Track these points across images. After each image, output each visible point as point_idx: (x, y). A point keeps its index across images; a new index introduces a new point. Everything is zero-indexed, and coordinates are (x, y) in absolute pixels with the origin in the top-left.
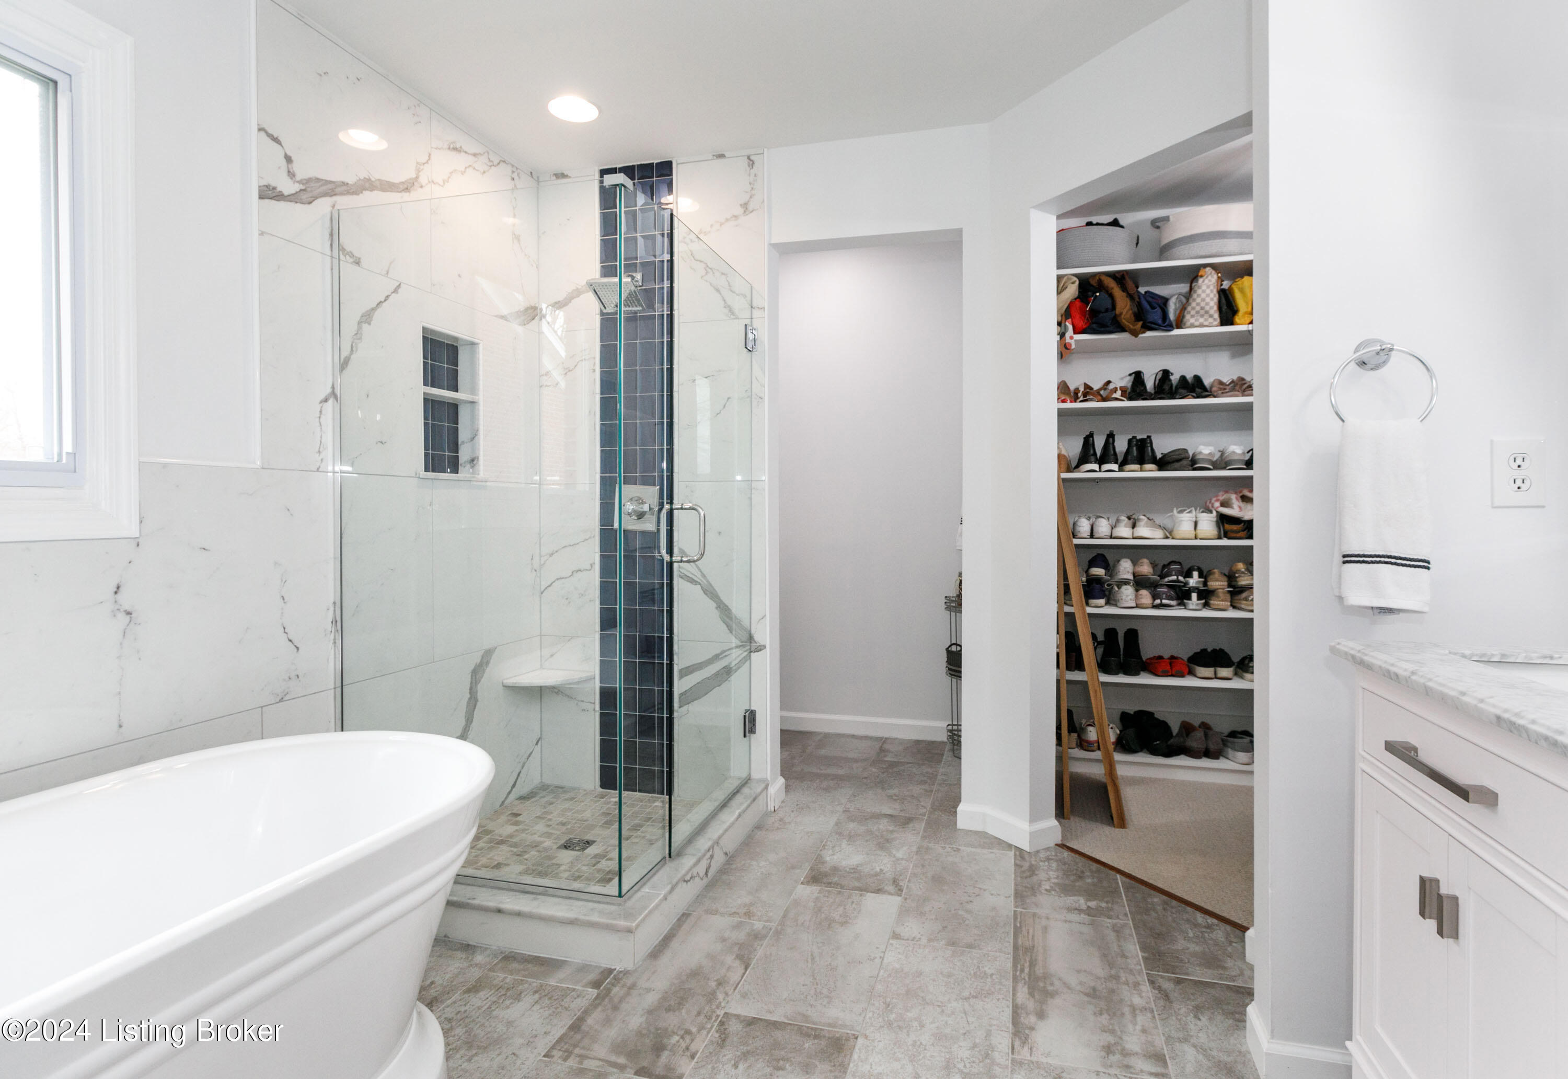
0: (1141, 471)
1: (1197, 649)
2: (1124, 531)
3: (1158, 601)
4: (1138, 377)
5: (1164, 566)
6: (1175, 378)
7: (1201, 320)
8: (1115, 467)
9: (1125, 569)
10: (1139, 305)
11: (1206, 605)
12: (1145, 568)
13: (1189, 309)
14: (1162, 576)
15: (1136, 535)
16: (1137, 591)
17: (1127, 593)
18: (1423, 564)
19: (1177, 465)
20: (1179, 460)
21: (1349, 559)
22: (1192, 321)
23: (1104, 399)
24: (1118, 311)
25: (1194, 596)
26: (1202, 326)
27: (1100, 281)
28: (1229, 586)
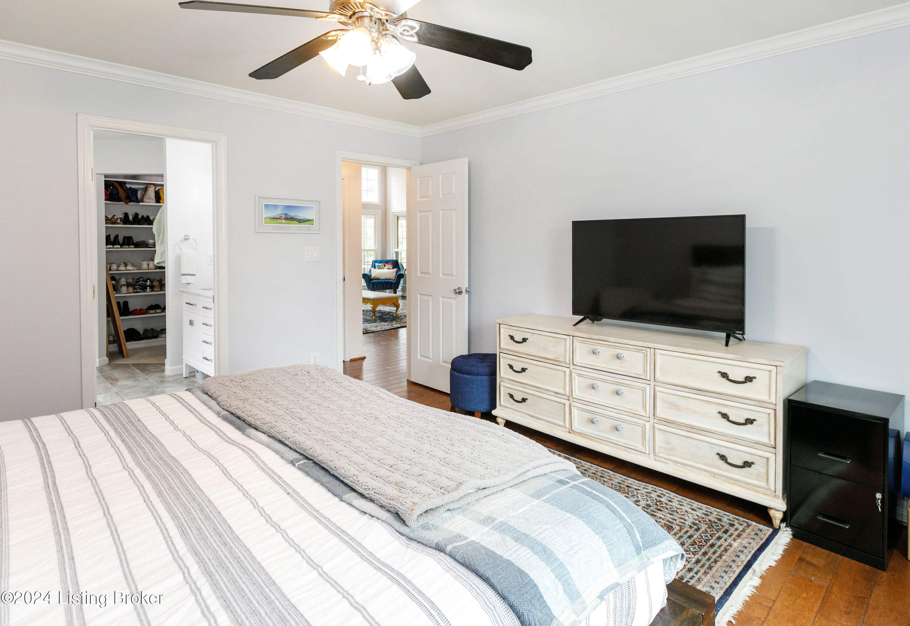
0: (129, 248)
1: (149, 305)
2: (122, 268)
3: (136, 291)
4: (126, 215)
5: (137, 279)
6: (140, 217)
7: (149, 201)
8: (119, 246)
9: (123, 281)
10: (128, 194)
11: (152, 291)
12: (130, 280)
13: (145, 197)
14: (137, 282)
15: (127, 269)
16: (127, 288)
17: (124, 289)
18: (194, 275)
19: (142, 246)
20: (143, 244)
21: (182, 275)
22: (146, 200)
23: (114, 223)
24: (120, 195)
25: (148, 288)
26: (150, 202)
27: (112, 183)
28: (160, 284)
